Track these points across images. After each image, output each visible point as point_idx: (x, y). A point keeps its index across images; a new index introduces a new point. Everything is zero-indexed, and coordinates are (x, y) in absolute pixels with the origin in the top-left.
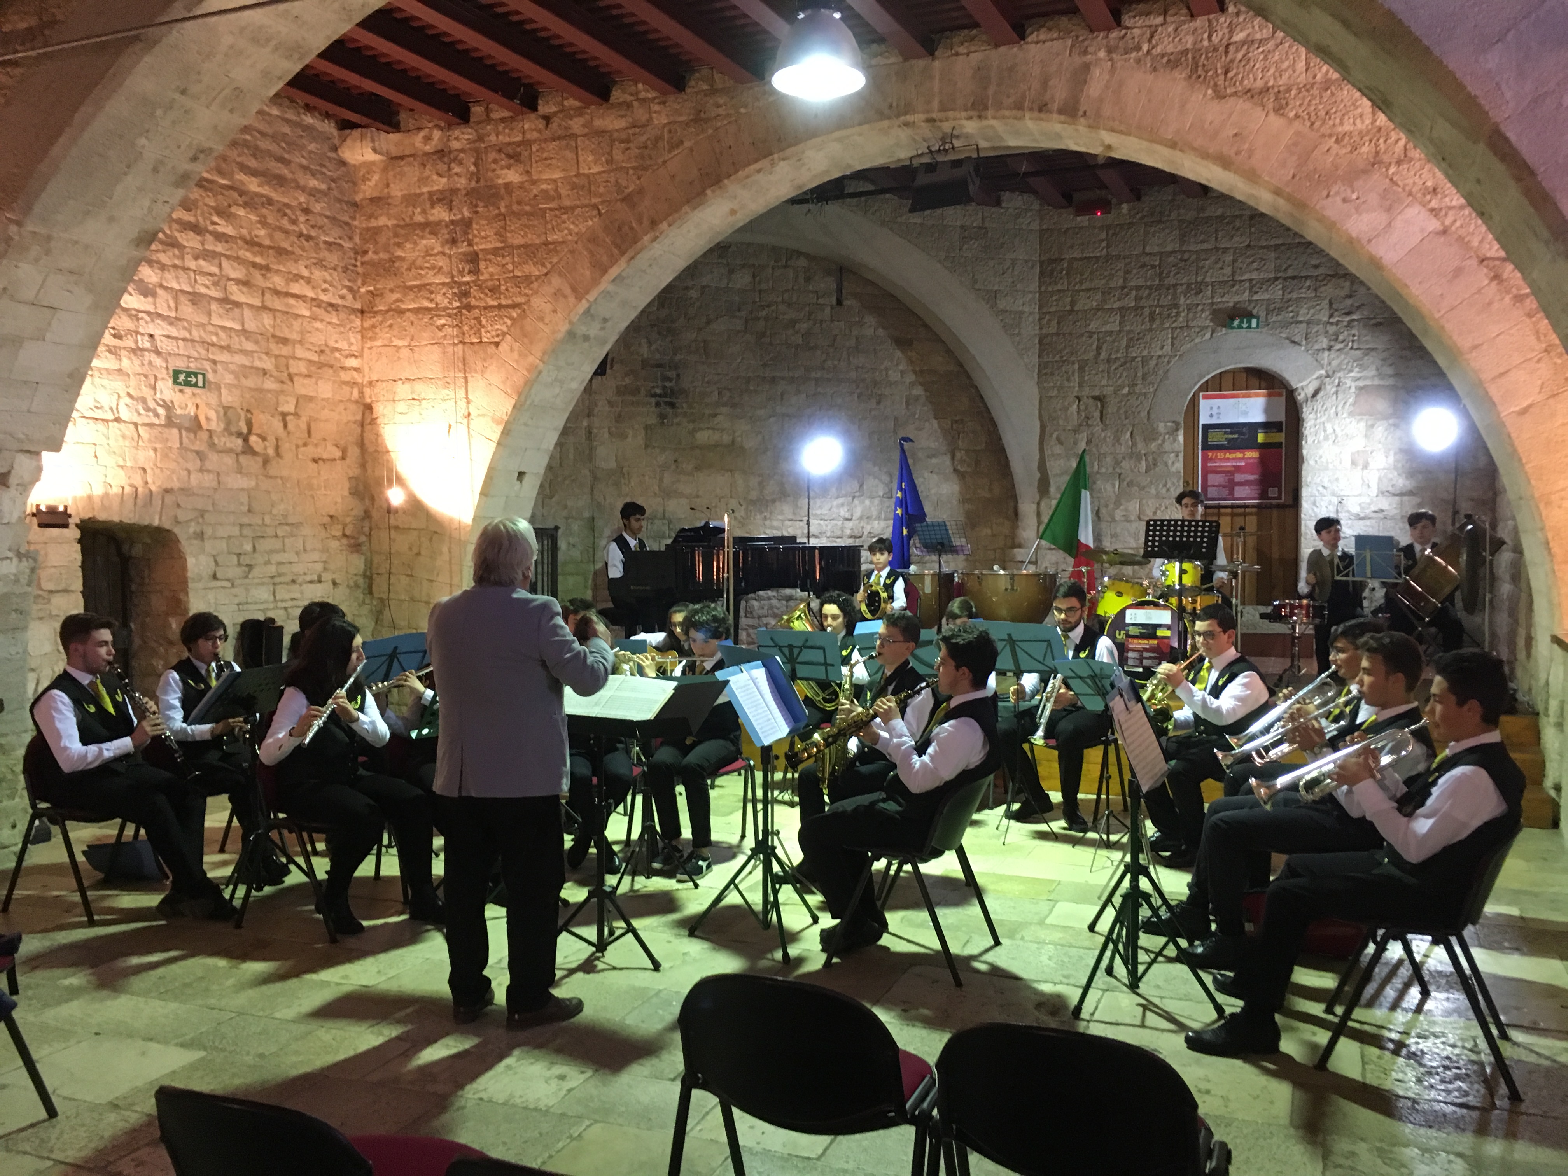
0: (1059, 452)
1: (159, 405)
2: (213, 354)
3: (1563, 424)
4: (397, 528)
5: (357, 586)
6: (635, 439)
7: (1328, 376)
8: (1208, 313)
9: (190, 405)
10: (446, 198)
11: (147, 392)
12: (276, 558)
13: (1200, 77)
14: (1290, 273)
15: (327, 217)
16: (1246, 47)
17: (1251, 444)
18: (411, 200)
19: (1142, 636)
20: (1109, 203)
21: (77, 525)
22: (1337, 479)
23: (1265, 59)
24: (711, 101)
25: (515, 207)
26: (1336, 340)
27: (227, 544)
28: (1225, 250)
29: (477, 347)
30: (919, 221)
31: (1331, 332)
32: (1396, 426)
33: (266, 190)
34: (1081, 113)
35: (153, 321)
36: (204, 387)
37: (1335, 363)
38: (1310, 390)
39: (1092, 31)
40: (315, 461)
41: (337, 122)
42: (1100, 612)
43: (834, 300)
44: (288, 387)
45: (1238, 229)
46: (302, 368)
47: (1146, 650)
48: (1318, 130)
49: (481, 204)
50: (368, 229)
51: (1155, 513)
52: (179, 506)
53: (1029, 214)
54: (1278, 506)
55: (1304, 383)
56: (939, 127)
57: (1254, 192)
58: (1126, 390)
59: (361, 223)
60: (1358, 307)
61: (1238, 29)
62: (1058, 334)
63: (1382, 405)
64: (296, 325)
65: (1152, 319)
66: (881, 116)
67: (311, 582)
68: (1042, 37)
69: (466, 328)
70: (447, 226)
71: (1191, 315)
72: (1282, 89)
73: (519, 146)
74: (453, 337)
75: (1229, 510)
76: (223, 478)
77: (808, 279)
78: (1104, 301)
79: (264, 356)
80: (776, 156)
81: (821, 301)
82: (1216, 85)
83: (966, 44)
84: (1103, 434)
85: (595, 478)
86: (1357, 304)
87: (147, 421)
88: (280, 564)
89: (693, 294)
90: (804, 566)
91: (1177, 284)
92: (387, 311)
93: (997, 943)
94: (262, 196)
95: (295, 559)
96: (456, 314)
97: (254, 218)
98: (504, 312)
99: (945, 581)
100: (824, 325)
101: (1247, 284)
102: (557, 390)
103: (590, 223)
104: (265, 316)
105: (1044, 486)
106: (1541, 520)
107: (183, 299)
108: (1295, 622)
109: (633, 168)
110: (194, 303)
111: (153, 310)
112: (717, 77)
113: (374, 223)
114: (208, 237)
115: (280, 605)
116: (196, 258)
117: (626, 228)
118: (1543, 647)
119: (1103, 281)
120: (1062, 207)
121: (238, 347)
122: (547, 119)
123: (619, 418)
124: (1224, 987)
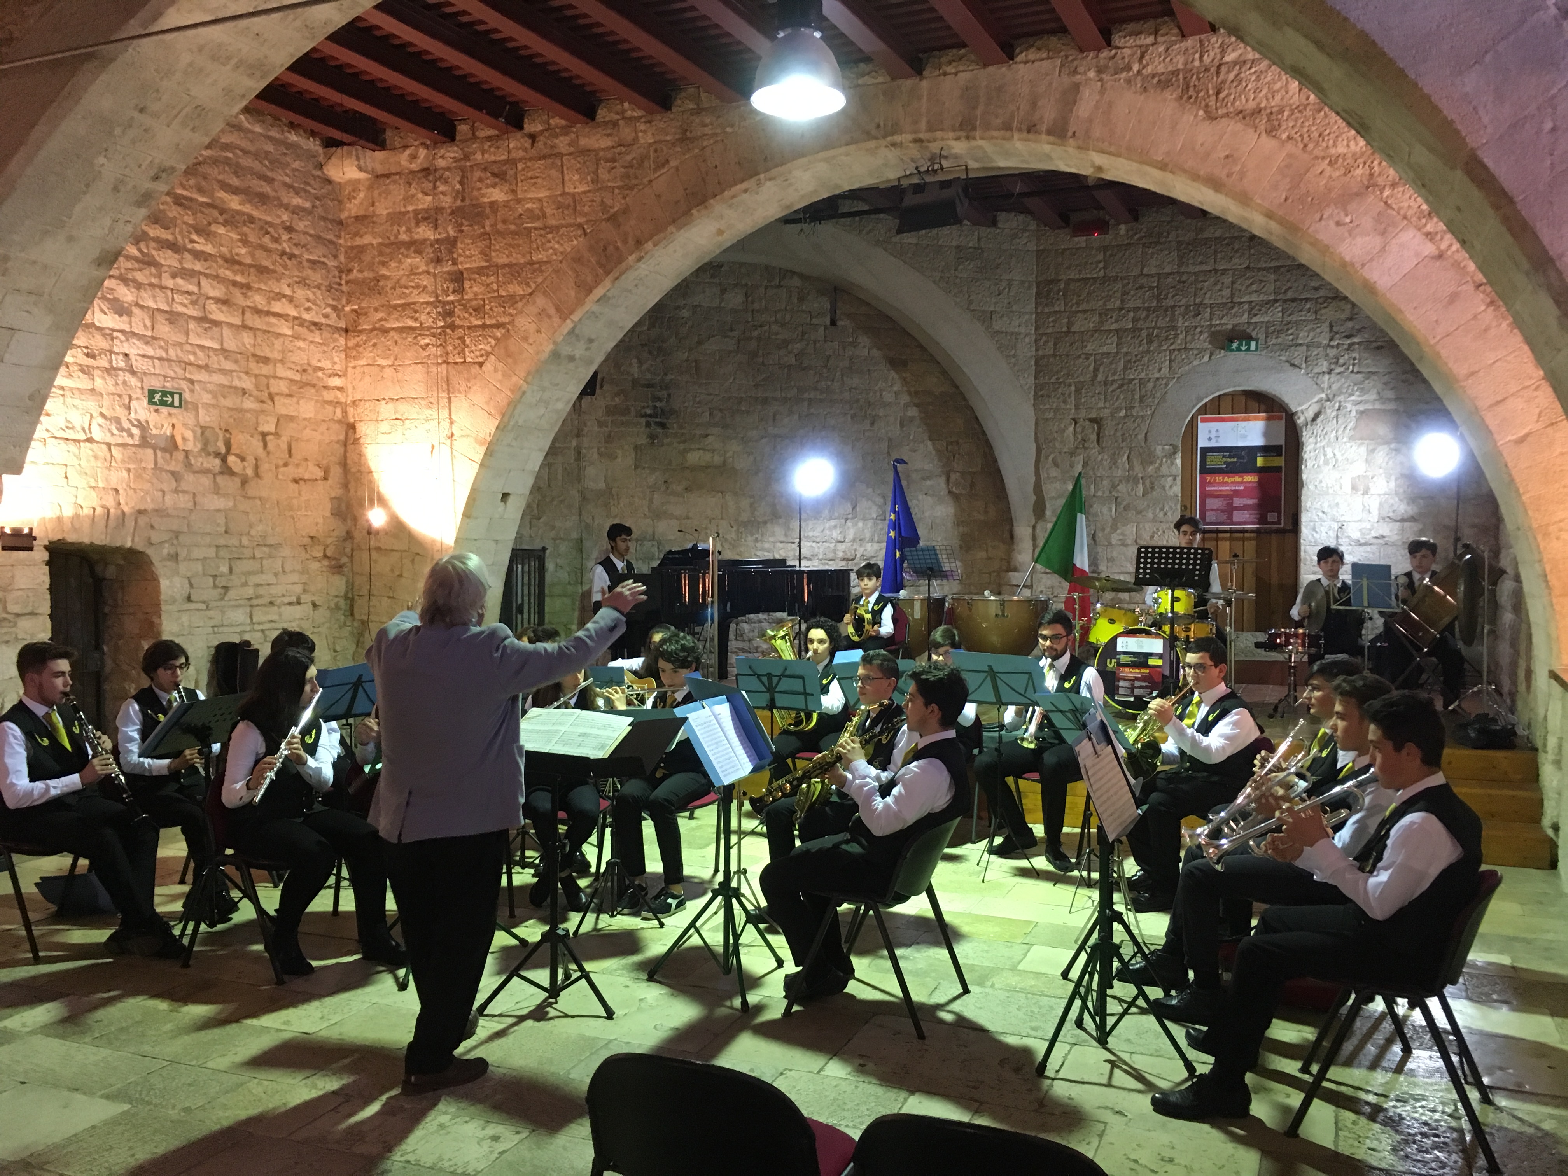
0: (1055, 474)
1: (134, 425)
2: (190, 373)
3: (1562, 454)
4: (378, 549)
5: (338, 607)
6: (625, 459)
7: (1328, 400)
8: (1206, 335)
9: (166, 425)
10: (430, 217)
11: (121, 412)
12: (254, 579)
13: (1191, 97)
14: (1290, 295)
15: (311, 235)
16: (1237, 67)
17: (1250, 468)
18: (396, 218)
19: (1133, 665)
20: (1107, 223)
21: (46, 547)
22: (1337, 504)
23: (1258, 79)
24: (697, 120)
25: (500, 226)
26: (1337, 363)
27: (203, 566)
28: (1224, 272)
29: (460, 367)
30: (914, 240)
31: (1331, 355)
32: (1397, 450)
33: (247, 209)
34: (1070, 134)
35: (127, 340)
36: (180, 406)
37: (1335, 387)
38: (1310, 414)
39: (1082, 51)
40: (296, 481)
41: (321, 139)
42: (1092, 639)
43: (828, 322)
44: (268, 406)
45: (1237, 251)
46: (282, 386)
47: (1137, 679)
48: (1311, 152)
49: (465, 222)
50: (352, 248)
51: (1152, 537)
52: (152, 527)
53: (1027, 234)
54: (1278, 531)
55: (1304, 407)
56: (927, 147)
57: (1245, 214)
58: (1122, 413)
59: (346, 241)
60: (1359, 331)
61: (1230, 48)
62: (1054, 355)
63: (1383, 429)
64: (278, 344)
65: (1150, 342)
66: (869, 136)
67: (290, 604)
68: (1031, 57)
69: (450, 348)
70: (432, 245)
71: (1189, 338)
72: (1274, 110)
73: (505, 164)
74: (436, 357)
75: (1228, 535)
76: (199, 499)
77: (801, 299)
78: (1101, 323)
79: (243, 375)
80: (762, 176)
81: (815, 321)
82: (1207, 106)
83: (954, 64)
84: (1100, 457)
85: (584, 498)
86: (1357, 327)
87: (120, 441)
88: (258, 585)
89: (685, 313)
90: (792, 590)
91: (1174, 306)
92: (372, 330)
93: (966, 991)
94: (244, 214)
95: (273, 580)
96: (440, 334)
97: (235, 236)
98: (488, 332)
99: (935, 607)
100: (818, 345)
101: (1246, 306)
102: (542, 411)
103: (575, 242)
104: (245, 335)
105: (1039, 510)
106: (1540, 553)
107: (159, 317)
108: (1291, 652)
109: (618, 187)
110: (171, 322)
111: (128, 329)
112: (703, 95)
113: (358, 241)
114: (187, 255)
115: (257, 627)
116: (174, 276)
117: (611, 248)
118: (1541, 680)
119: (1101, 303)
120: (1059, 228)
121: (216, 366)
122: (533, 137)
123: (609, 439)
124: (1196, 1043)
